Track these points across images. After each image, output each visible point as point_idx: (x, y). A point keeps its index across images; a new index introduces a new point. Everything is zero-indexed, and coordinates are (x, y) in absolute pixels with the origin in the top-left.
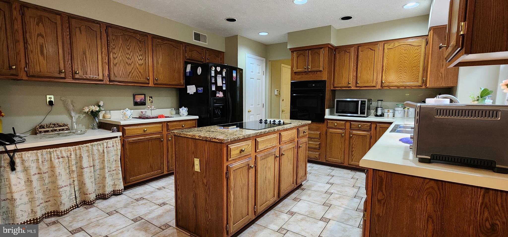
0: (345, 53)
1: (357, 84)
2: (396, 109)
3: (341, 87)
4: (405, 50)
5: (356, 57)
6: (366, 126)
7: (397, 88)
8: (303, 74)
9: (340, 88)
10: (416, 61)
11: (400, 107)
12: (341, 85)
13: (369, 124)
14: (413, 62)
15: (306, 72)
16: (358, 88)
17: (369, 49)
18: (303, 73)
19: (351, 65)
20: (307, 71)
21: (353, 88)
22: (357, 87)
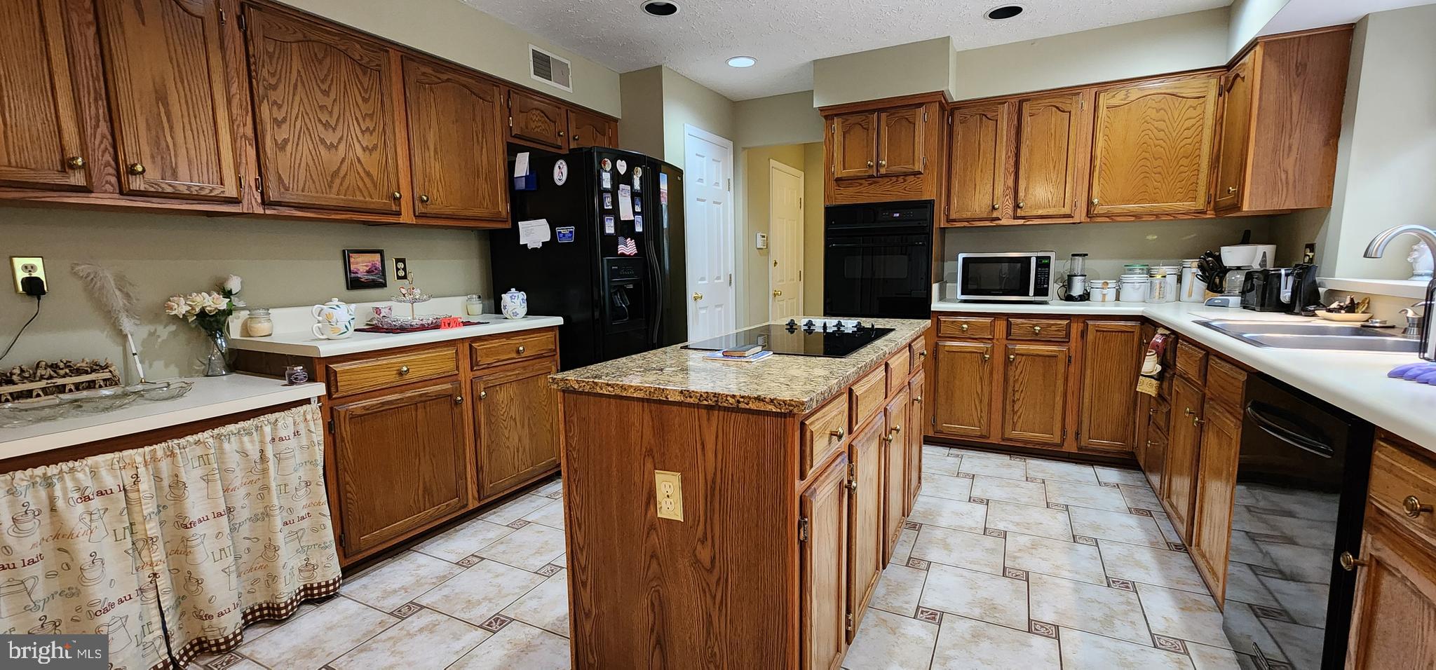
0: (981, 119)
1: (1019, 210)
2: (1127, 278)
3: (968, 220)
4: (1158, 111)
5: (1013, 132)
6: (1054, 328)
7: (1133, 219)
8: (861, 184)
9: (966, 224)
10: (1189, 141)
11: (1138, 271)
12: (968, 215)
13: (1065, 322)
14: (1182, 144)
15: (872, 176)
16: (1021, 222)
17: (1054, 109)
18: (863, 181)
19: (1000, 157)
20: (876, 175)
21: (1004, 222)
22: (1016, 218)
